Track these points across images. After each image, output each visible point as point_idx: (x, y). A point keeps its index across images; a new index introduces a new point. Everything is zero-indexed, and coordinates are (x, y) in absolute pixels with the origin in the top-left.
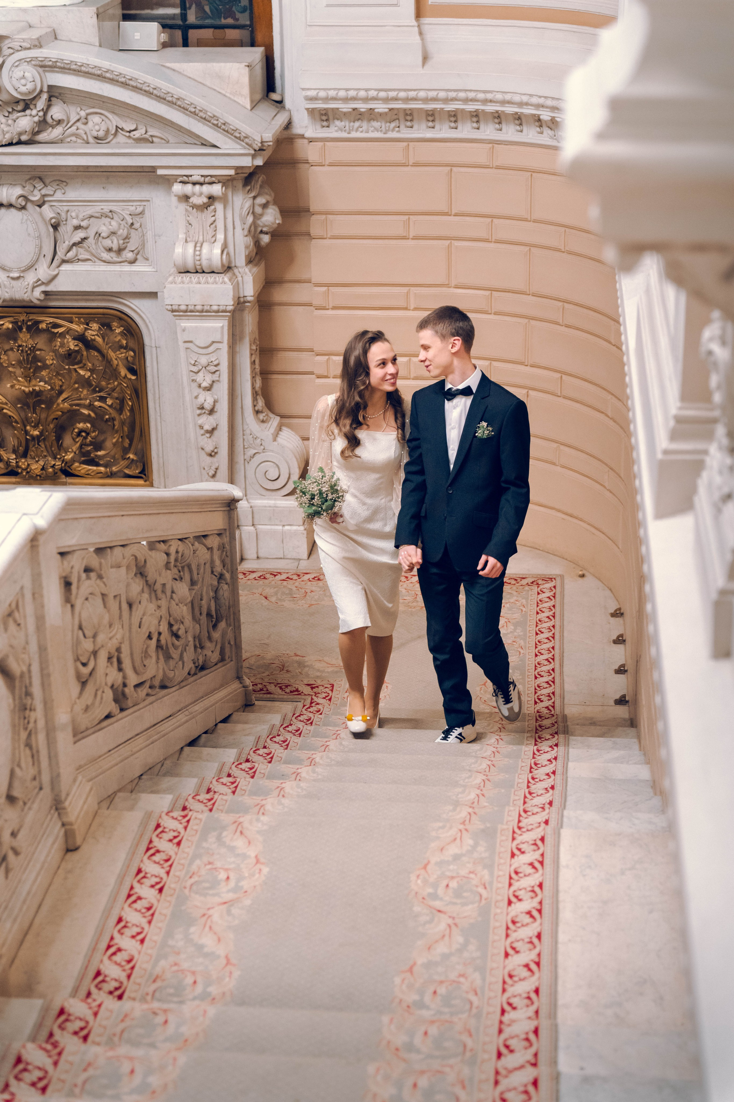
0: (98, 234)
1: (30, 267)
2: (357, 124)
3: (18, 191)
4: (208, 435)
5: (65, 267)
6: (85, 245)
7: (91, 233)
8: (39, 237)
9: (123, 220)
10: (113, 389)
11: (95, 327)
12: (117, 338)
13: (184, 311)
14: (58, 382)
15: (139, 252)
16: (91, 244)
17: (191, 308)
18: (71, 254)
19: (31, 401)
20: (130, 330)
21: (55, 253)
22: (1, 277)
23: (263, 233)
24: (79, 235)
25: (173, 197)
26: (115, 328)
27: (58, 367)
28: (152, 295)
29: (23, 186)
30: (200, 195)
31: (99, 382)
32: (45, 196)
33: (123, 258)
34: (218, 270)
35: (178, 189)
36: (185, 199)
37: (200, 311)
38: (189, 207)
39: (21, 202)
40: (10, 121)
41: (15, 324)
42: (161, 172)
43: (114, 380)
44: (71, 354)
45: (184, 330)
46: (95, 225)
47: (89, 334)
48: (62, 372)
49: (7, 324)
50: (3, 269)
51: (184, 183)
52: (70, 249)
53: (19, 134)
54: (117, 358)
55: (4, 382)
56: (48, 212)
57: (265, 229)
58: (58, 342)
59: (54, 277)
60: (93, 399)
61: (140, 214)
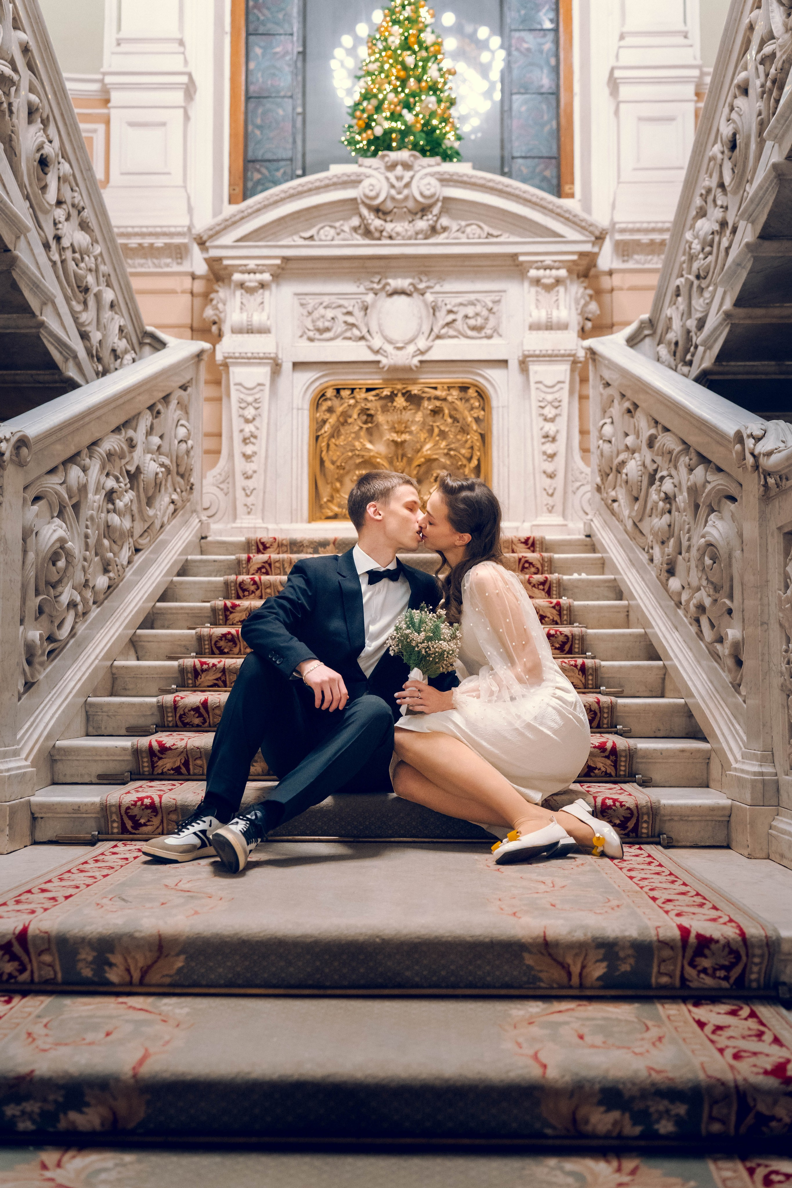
0: (466, 317)
1: (411, 341)
2: (650, 257)
3: (408, 281)
4: (550, 459)
5: (438, 342)
6: (453, 325)
7: (459, 317)
8: (421, 318)
9: (485, 306)
10: (466, 441)
11: (455, 393)
12: (472, 401)
13: (538, 356)
14: (423, 436)
15: (495, 330)
16: (459, 324)
17: (544, 352)
18: (443, 331)
19: (400, 452)
20: (482, 395)
21: (432, 330)
22: (389, 348)
23: (588, 319)
24: (451, 317)
25: (526, 284)
26: (472, 392)
27: (424, 423)
28: (504, 363)
29: (413, 278)
30: (550, 277)
31: (455, 436)
32: (428, 287)
33: (483, 334)
34: (564, 327)
35: (533, 273)
36: (537, 282)
37: (550, 356)
38: (539, 289)
39: (411, 288)
40: (411, 225)
41: (392, 392)
42: (522, 258)
43: (468, 434)
44: (436, 412)
45: (536, 372)
46: (463, 311)
47: (450, 398)
48: (427, 427)
49: (386, 392)
50: (390, 342)
51: (538, 268)
52: (443, 327)
53: (417, 233)
54: (471, 416)
55: (381, 436)
56: (429, 297)
57: (590, 316)
58: (426, 403)
59: (429, 348)
60: (450, 449)
61: (498, 302)
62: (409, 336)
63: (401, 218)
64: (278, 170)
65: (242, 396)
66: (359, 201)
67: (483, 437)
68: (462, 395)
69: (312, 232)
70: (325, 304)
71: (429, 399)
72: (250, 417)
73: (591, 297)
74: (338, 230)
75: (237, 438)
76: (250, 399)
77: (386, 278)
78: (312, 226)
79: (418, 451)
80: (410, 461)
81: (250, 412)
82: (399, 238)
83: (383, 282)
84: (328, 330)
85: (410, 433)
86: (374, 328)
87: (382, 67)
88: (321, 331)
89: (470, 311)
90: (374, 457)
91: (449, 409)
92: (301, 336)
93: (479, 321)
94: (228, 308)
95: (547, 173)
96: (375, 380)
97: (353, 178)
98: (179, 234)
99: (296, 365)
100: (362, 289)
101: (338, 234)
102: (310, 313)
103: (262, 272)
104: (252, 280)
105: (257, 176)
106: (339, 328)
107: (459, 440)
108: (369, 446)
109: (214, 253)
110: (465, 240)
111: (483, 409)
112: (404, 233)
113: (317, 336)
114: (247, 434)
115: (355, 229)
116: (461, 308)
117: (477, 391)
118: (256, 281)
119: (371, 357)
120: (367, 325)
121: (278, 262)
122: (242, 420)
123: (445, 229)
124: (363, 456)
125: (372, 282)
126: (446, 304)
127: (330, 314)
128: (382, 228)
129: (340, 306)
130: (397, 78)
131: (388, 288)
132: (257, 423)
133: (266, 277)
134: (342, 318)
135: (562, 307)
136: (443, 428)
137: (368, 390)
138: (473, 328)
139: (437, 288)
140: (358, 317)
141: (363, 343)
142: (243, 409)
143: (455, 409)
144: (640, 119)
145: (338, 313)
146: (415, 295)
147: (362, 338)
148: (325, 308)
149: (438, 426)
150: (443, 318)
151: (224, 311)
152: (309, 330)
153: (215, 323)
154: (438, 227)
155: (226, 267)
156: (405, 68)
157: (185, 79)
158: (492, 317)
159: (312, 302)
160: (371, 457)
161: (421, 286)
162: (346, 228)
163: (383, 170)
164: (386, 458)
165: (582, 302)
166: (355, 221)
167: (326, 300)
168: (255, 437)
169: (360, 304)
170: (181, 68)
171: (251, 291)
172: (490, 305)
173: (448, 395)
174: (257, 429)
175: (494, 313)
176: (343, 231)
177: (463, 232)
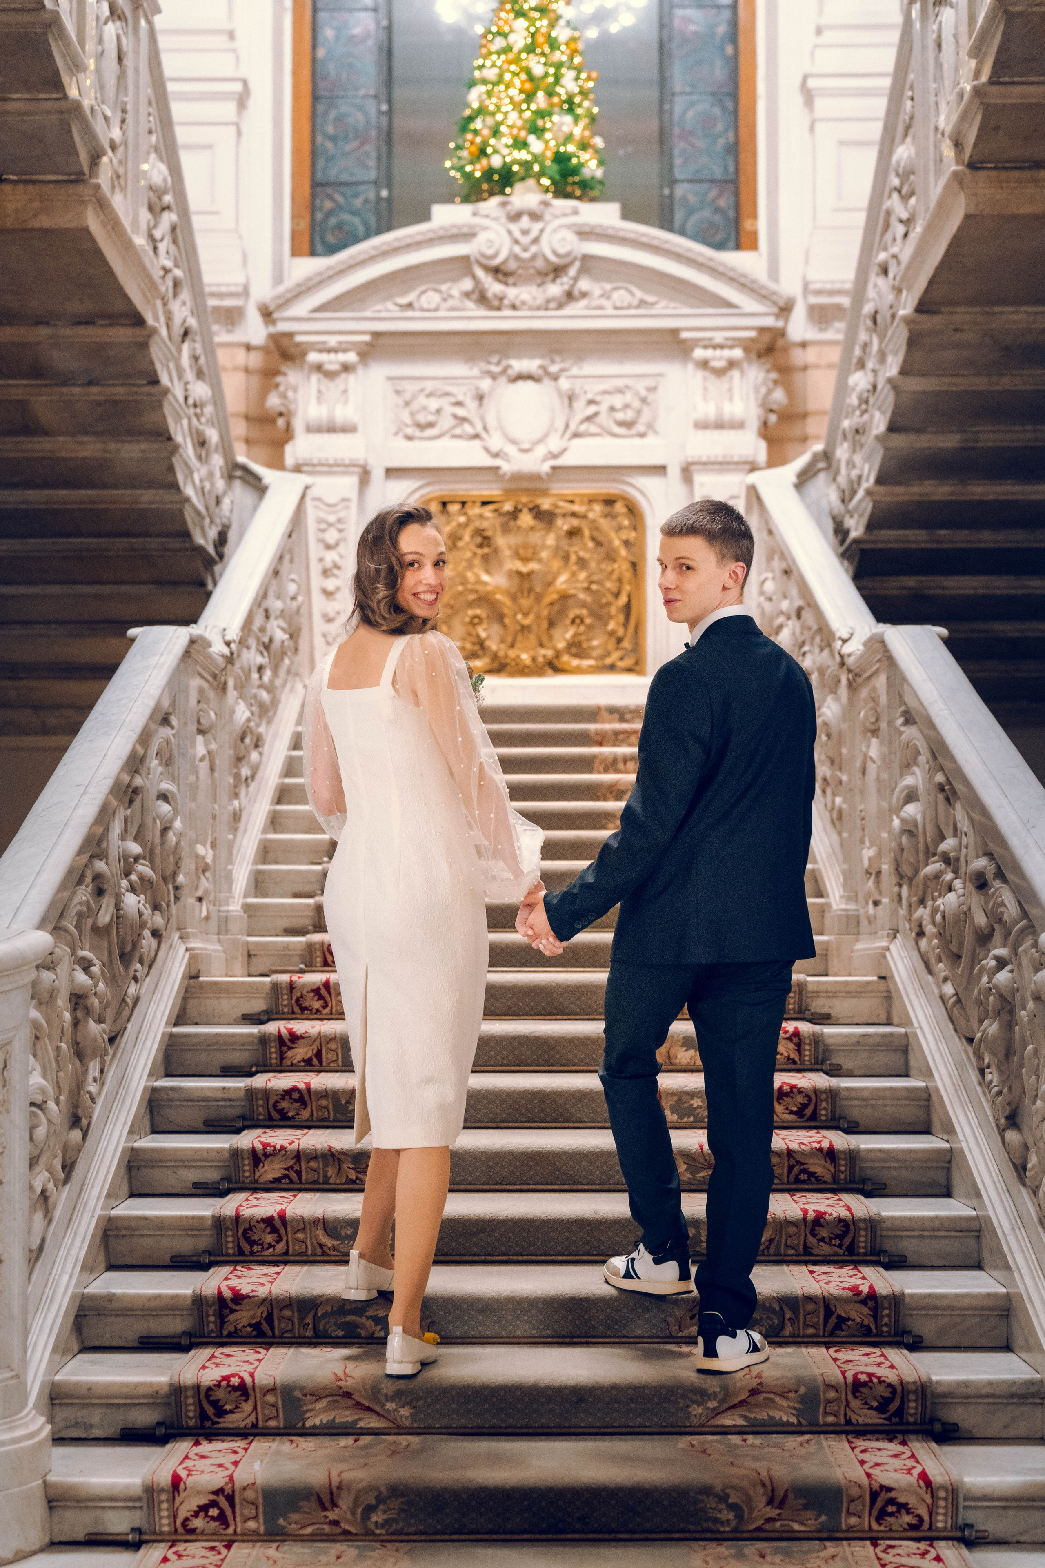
0: (613, 409)
1: (541, 441)
3: (537, 361)
5: (577, 442)
6: (596, 420)
7: (603, 408)
8: (553, 410)
9: (637, 394)
10: (612, 572)
11: (598, 508)
12: (620, 519)
13: (705, 464)
14: (556, 564)
15: (650, 426)
16: (604, 419)
17: (712, 459)
18: (583, 428)
19: (526, 585)
20: (633, 510)
21: (567, 426)
22: (511, 450)
23: (771, 411)
24: (592, 409)
25: (691, 367)
26: (619, 507)
27: (557, 549)
28: (661, 470)
29: (542, 357)
30: (721, 359)
31: (598, 564)
32: (563, 370)
33: (634, 431)
34: (739, 425)
35: (699, 353)
36: (704, 364)
37: (721, 463)
38: (707, 374)
39: (540, 372)
40: (541, 289)
41: (516, 508)
42: (684, 335)
43: (615, 561)
44: (573, 533)
45: (702, 485)
46: (607, 402)
47: (591, 515)
48: (562, 554)
49: (508, 507)
50: (513, 442)
51: (705, 347)
52: (583, 422)
53: (548, 301)
54: (619, 538)
55: (500, 565)
56: (564, 384)
57: (774, 407)
58: (559, 522)
59: (564, 450)
60: (592, 582)
61: (652, 389)
62: (538, 434)
63: (527, 280)
64: (356, 196)
65: (322, 515)
66: (473, 259)
67: (634, 565)
68: (607, 509)
69: (410, 297)
70: (427, 392)
71: (564, 515)
72: (332, 542)
73: (775, 382)
74: (445, 296)
75: (315, 569)
76: (332, 518)
77: (508, 357)
78: (411, 289)
79: (549, 584)
80: (539, 597)
81: (331, 536)
82: (525, 307)
83: (505, 363)
84: (431, 425)
85: (540, 561)
86: (491, 422)
87: (501, 76)
88: (421, 427)
89: (617, 401)
90: (492, 593)
91: (591, 530)
92: (396, 434)
93: (629, 415)
94: (301, 396)
95: (722, 203)
96: (492, 491)
97: (465, 230)
98: (231, 295)
99: (391, 472)
100: (476, 372)
101: (445, 300)
102: (407, 404)
103: (345, 351)
104: (331, 361)
105: (328, 205)
106: (446, 422)
107: (602, 571)
108: (485, 577)
109: (282, 327)
110: (610, 311)
111: (635, 529)
112: (531, 302)
113: (417, 433)
114: (328, 564)
115: (467, 295)
116: (606, 397)
117: (627, 506)
118: (338, 362)
119: (487, 461)
120: (483, 419)
121: (367, 338)
122: (321, 546)
123: (584, 295)
124: (476, 592)
125: (489, 363)
126: (585, 392)
127: (433, 404)
128: (501, 295)
129: (447, 394)
130: (521, 91)
131: (510, 372)
132: (341, 549)
133: (351, 357)
134: (449, 410)
135: (737, 398)
136: (582, 554)
137: (484, 503)
138: (621, 424)
139: (575, 371)
140: (470, 409)
141: (476, 443)
142: (323, 531)
143: (598, 529)
144: (842, 143)
145: (444, 403)
146: (546, 381)
147: (476, 436)
148: (429, 396)
149: (576, 553)
150: (582, 410)
151: (295, 401)
152: (407, 425)
153: (281, 414)
154: (576, 292)
155: (299, 344)
156: (531, 78)
157: (238, 87)
158: (646, 411)
159: (410, 388)
160: (488, 593)
161: (554, 369)
162: (455, 292)
163: (503, 220)
164: (508, 593)
165: (763, 390)
166: (467, 284)
167: (429, 386)
168: (338, 568)
169: (474, 392)
170: (231, 73)
171: (331, 375)
172: (643, 393)
173: (589, 510)
174: (341, 556)
175: (648, 404)
176: (451, 296)
177: (609, 298)
